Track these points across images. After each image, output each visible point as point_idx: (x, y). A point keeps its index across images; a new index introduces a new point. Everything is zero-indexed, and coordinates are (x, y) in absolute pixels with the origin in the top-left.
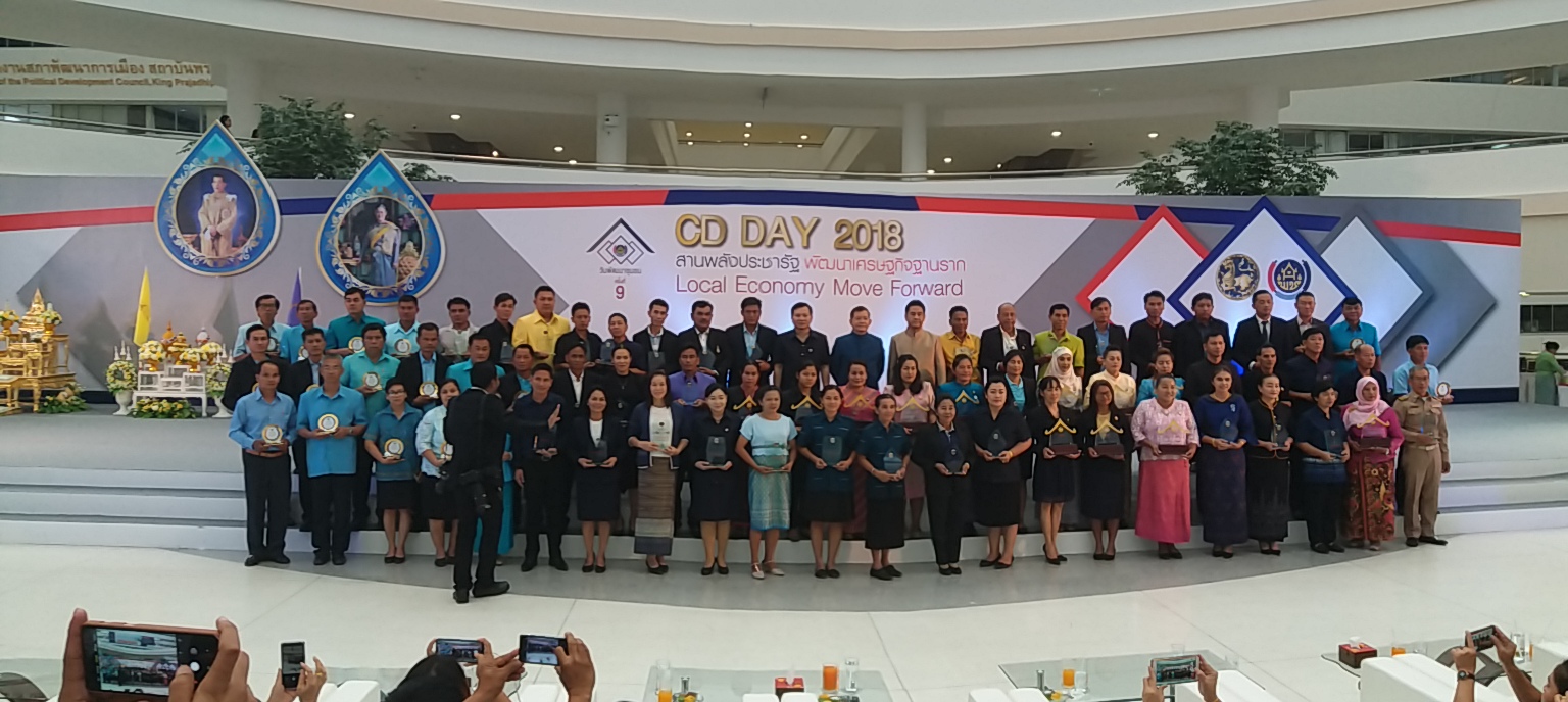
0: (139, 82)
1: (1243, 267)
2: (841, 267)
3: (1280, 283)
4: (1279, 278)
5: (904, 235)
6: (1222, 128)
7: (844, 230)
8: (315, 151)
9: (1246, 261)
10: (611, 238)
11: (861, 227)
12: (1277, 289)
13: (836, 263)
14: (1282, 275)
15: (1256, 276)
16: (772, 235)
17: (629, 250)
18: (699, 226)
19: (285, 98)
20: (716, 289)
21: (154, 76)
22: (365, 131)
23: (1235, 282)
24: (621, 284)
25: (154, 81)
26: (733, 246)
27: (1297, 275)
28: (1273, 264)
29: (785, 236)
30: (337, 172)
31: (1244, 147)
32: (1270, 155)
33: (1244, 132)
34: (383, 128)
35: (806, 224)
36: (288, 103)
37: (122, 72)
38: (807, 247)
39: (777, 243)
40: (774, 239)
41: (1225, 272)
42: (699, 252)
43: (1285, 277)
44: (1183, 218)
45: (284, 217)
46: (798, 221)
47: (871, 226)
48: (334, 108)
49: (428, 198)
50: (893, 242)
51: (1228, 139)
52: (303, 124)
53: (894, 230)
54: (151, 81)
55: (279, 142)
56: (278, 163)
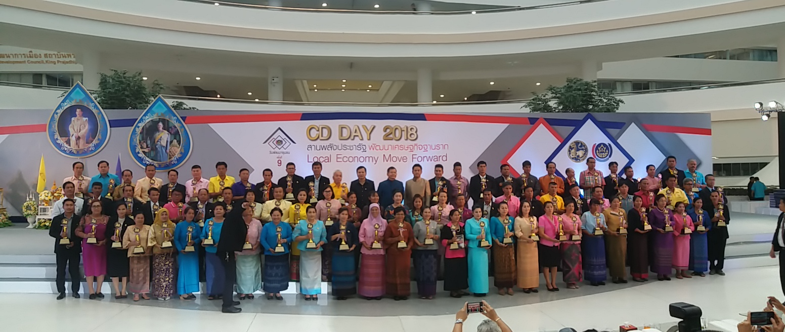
0: (39, 62)
1: (580, 147)
2: (386, 148)
3: (598, 154)
4: (597, 151)
5: (418, 133)
6: (569, 81)
7: (388, 130)
8: (127, 96)
9: (581, 144)
10: (275, 136)
11: (396, 129)
12: (597, 157)
13: (384, 147)
14: (599, 150)
15: (586, 150)
16: (354, 134)
17: (284, 142)
18: (318, 131)
19: (112, 70)
20: (326, 161)
21: (47, 59)
22: (153, 86)
23: (576, 154)
24: (279, 159)
25: (47, 62)
26: (335, 139)
27: (606, 150)
28: (595, 145)
29: (359, 134)
30: (139, 106)
31: (580, 90)
32: (593, 93)
33: (579, 82)
34: (162, 84)
35: (369, 128)
36: (113, 72)
37: (30, 57)
38: (369, 139)
39: (356, 138)
40: (355, 136)
41: (572, 149)
42: (319, 143)
43: (600, 151)
44: (551, 123)
45: (112, 128)
46: (365, 127)
47: (401, 129)
48: (137, 75)
49: (184, 118)
50: (412, 136)
51: (572, 86)
52: (121, 82)
53: (412, 130)
54: (45, 62)
55: (109, 91)
56: (109, 102)
